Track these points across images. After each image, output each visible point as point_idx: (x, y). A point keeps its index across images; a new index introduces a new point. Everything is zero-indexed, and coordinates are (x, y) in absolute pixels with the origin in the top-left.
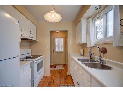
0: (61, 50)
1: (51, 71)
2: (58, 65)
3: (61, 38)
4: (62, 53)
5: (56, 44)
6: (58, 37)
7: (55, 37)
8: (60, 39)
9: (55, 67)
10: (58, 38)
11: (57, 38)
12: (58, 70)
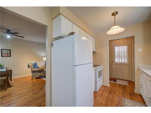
0: (123, 61)
1: (110, 83)
2: (119, 79)
3: (124, 45)
4: (125, 64)
5: (116, 54)
6: (119, 44)
7: (115, 45)
8: (122, 47)
9: (115, 81)
10: (119, 46)
11: (117, 46)
12: (119, 84)
